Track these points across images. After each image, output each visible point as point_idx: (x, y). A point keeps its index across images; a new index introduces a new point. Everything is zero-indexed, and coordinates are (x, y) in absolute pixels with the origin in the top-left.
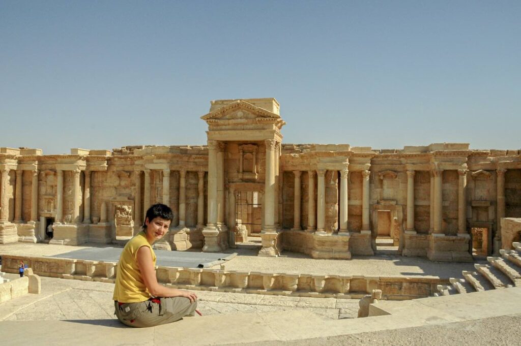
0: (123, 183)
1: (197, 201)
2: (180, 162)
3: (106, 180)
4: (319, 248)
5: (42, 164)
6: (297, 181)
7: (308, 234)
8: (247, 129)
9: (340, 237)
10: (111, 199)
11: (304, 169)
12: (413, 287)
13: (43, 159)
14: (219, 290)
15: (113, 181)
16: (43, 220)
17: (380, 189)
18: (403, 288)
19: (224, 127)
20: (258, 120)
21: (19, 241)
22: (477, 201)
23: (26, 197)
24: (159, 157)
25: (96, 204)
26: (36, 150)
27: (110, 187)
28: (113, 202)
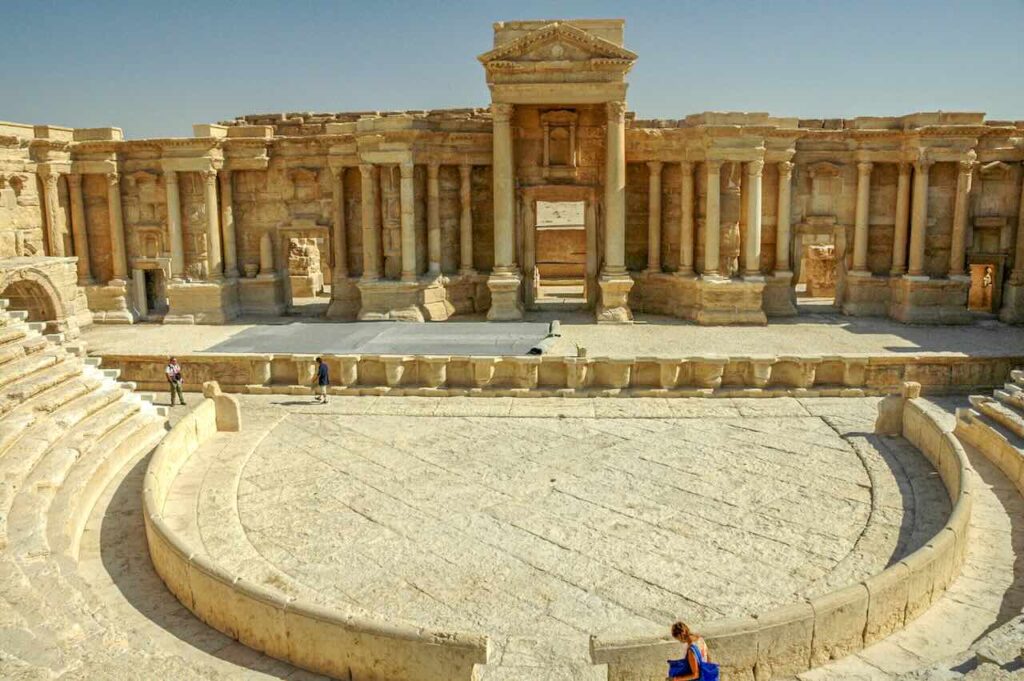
0: (302, 193)
1: (459, 224)
2: (428, 148)
3: (265, 187)
4: (710, 305)
5: (126, 159)
6: (654, 181)
7: (683, 280)
8: (570, 82)
9: (750, 285)
10: (279, 226)
11: (670, 158)
12: (924, 372)
13: (125, 149)
14: (578, 394)
15: (279, 188)
16: (139, 276)
17: (808, 196)
18: (906, 374)
19: (525, 77)
20: (596, 64)
21: (95, 322)
22: (984, 217)
23: (99, 231)
24: (391, 138)
25: (246, 238)
26: (111, 129)
27: (274, 202)
28: (284, 232)
